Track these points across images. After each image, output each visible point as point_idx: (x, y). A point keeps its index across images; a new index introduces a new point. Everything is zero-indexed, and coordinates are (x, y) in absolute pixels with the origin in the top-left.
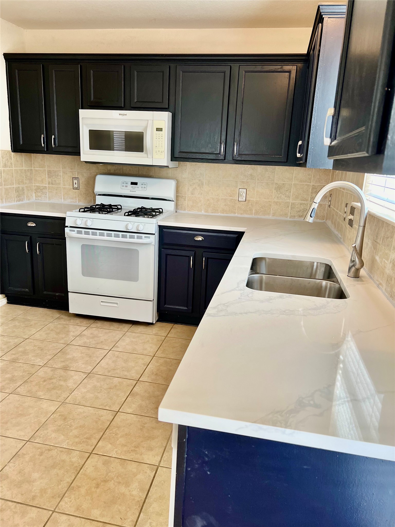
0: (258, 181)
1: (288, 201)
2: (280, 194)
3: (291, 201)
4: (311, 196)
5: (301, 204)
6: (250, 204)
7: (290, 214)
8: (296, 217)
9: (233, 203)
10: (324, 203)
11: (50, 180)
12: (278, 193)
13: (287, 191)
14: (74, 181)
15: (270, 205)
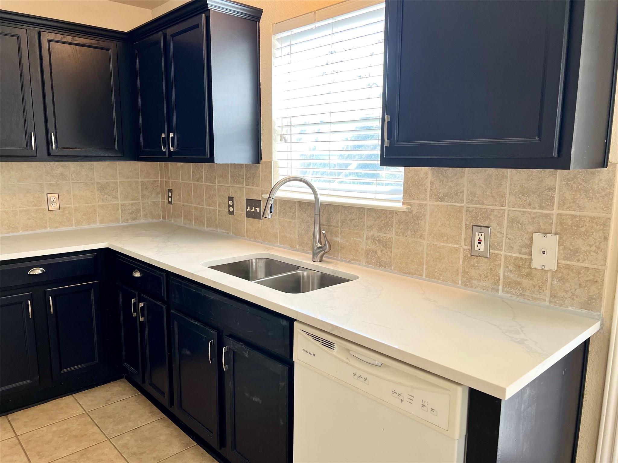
0: (73, 182)
1: (116, 202)
3: (120, 202)
4: (142, 193)
5: (132, 204)
6: (67, 212)
7: (122, 218)
8: (130, 221)
9: (41, 214)
10: (157, 200)
12: (102, 195)
13: (113, 190)
15: (95, 211)
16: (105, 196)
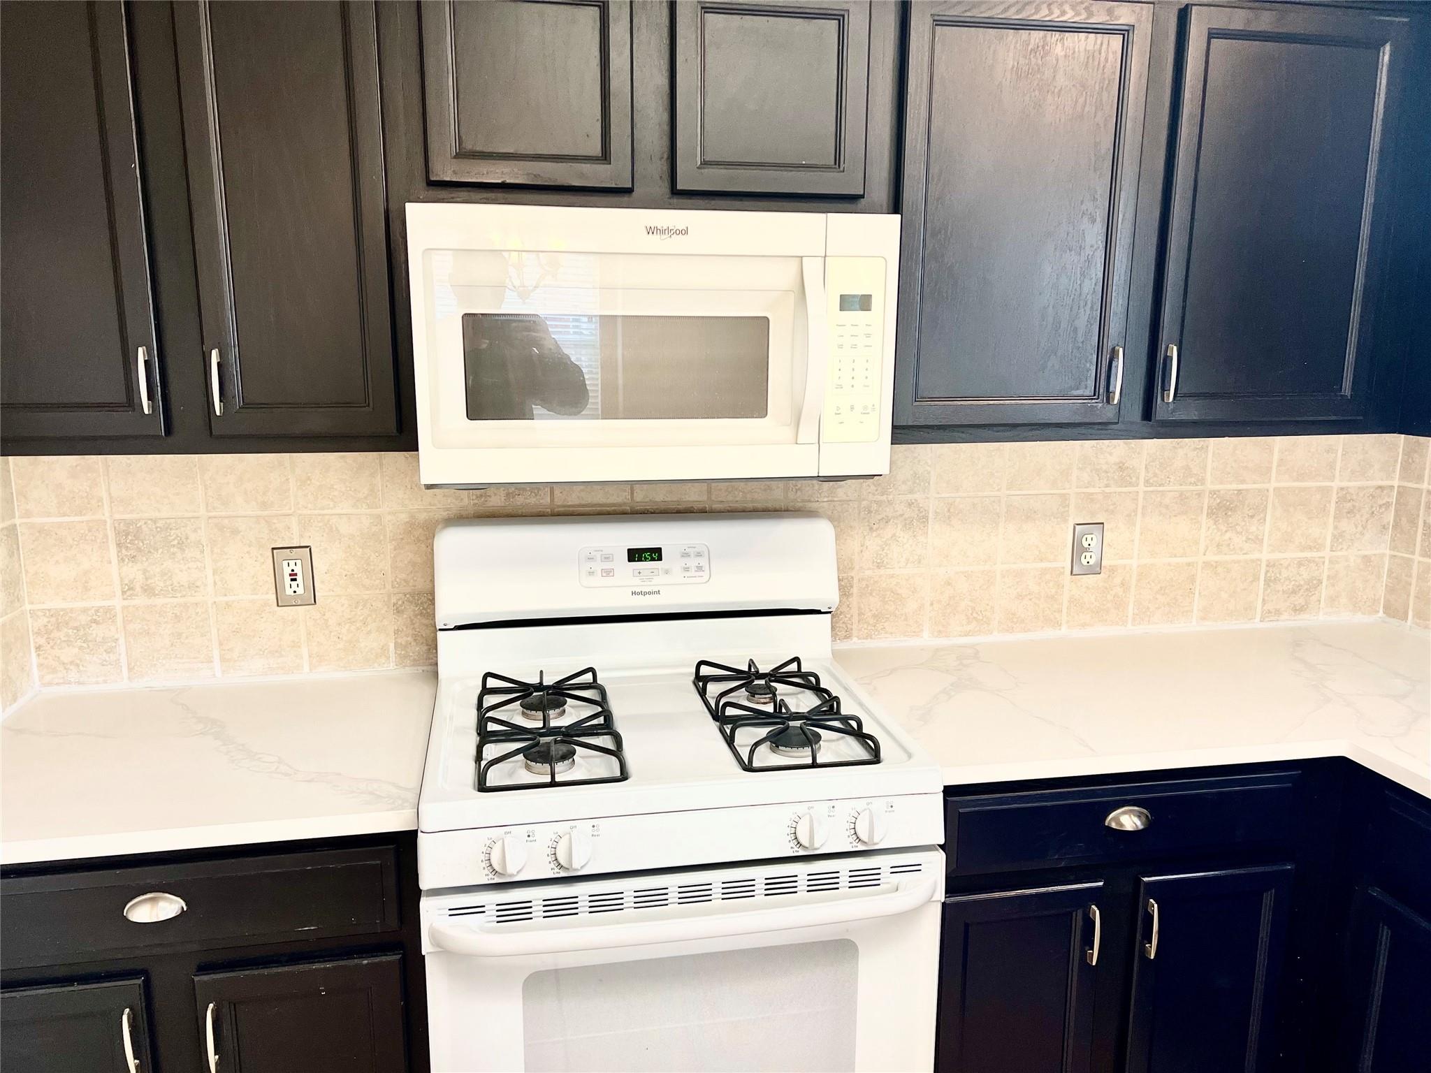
0: (1146, 489)
1: (1256, 556)
2: (1226, 531)
3: (1265, 555)
4: (1336, 528)
5: (1301, 563)
6: (1118, 580)
7: (1263, 606)
8: (1285, 616)
9: (1051, 584)
10: (1377, 552)
11: (133, 572)
12: (1218, 529)
13: (1252, 517)
14: (285, 563)
15: (1192, 579)
16: (1228, 535)
